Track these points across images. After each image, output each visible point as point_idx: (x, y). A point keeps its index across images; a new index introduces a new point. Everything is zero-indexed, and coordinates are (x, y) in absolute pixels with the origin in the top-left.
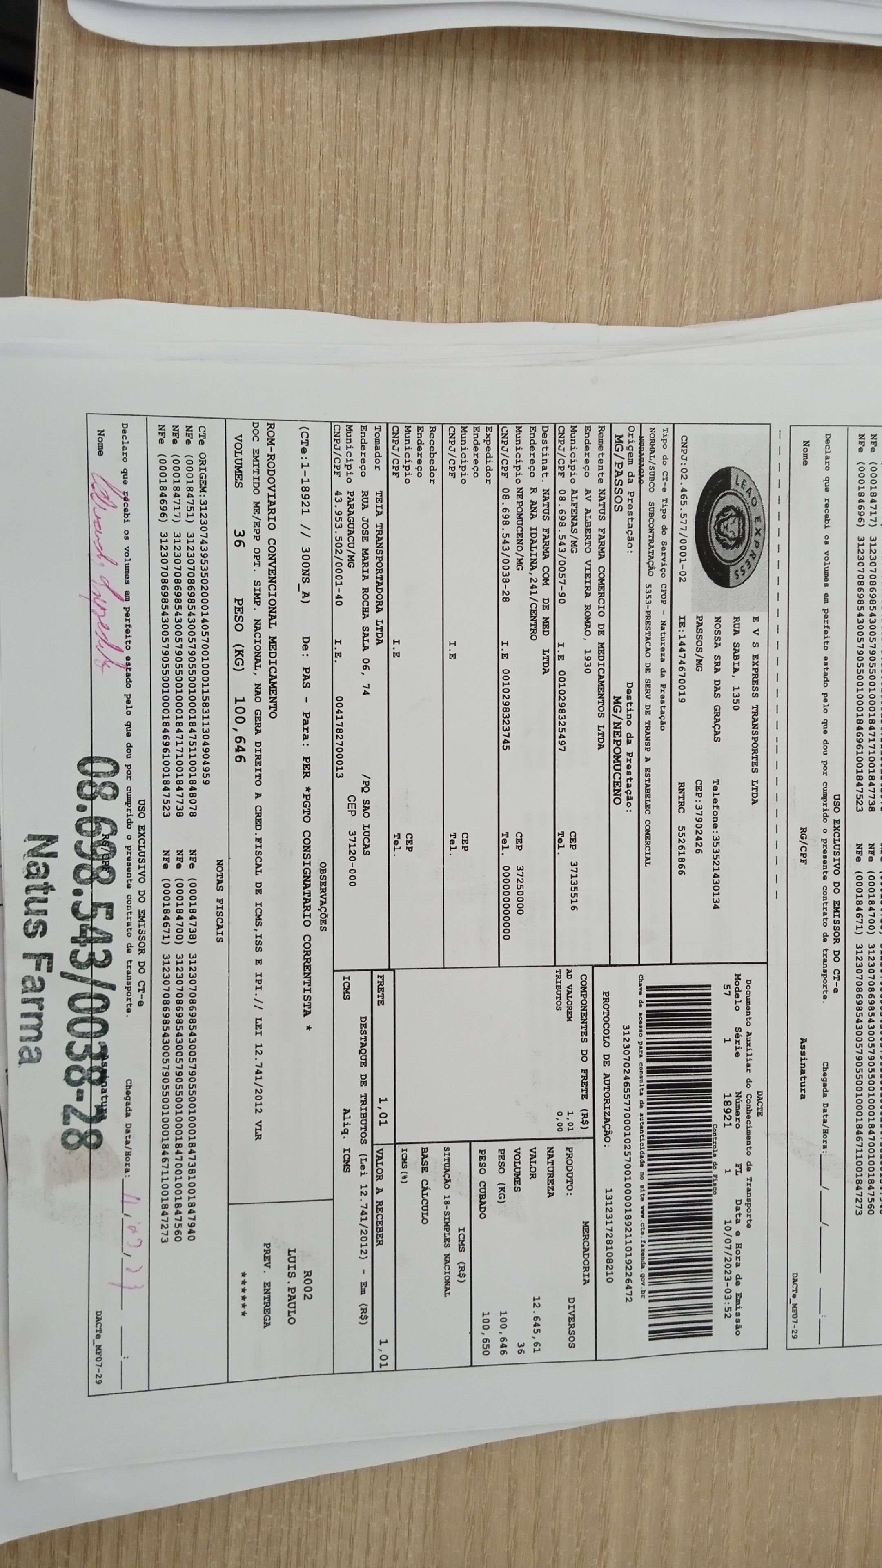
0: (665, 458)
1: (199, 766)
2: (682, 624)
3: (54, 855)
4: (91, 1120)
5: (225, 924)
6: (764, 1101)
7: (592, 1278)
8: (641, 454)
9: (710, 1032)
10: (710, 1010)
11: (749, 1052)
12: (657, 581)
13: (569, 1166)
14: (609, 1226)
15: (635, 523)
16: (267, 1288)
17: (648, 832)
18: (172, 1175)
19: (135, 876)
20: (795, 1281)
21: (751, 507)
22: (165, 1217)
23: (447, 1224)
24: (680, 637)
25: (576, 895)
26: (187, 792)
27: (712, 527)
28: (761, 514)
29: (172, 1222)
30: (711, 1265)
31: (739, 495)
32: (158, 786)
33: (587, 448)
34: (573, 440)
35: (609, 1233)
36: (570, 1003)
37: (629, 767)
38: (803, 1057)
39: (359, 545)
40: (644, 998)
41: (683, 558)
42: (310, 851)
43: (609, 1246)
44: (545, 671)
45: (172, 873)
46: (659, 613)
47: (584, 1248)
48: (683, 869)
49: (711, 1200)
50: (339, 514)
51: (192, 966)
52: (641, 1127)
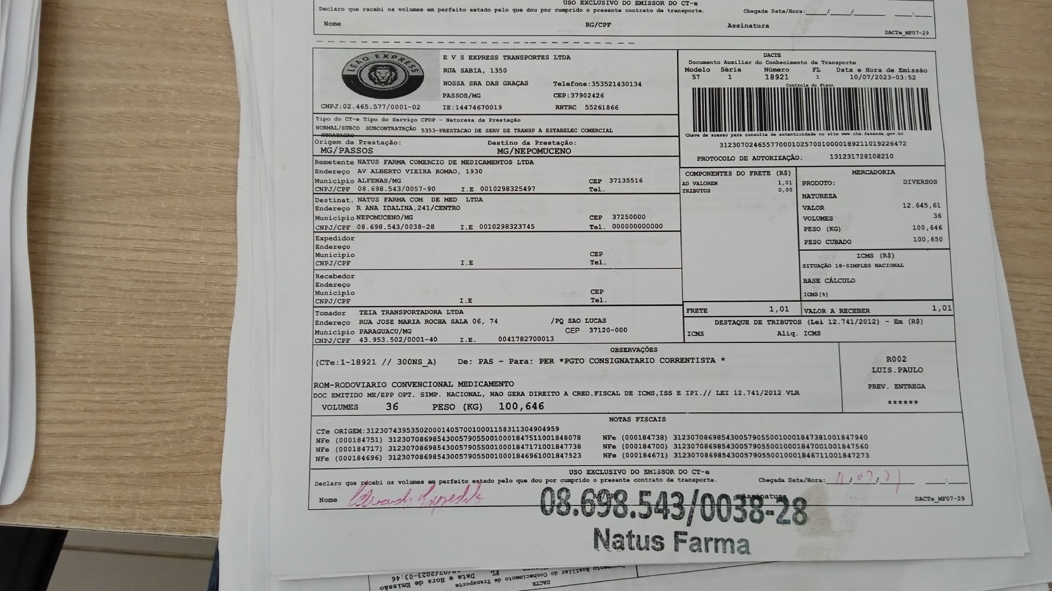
0: (336, 119)
1: (547, 433)
2: (449, 108)
3: (607, 531)
4: (787, 505)
5: (653, 416)
6: (770, 52)
7: (891, 168)
8: (334, 136)
9: (724, 89)
10: (710, 88)
11: (738, 62)
12: (419, 125)
13: (816, 183)
14: (856, 157)
15: (381, 139)
16: (898, 386)
17: (589, 131)
18: (823, 451)
19: (621, 476)
20: (890, 33)
21: (370, 61)
22: (852, 455)
23: (855, 266)
24: (457, 109)
25: (632, 179)
26: (564, 442)
27: (383, 87)
28: (373, 55)
29: (855, 451)
30: (881, 88)
31: (361, 69)
32: (559, 461)
33: (330, 172)
34: (326, 181)
35: (860, 156)
36: (705, 184)
37: (545, 143)
38: (741, 26)
39: (396, 326)
40: (701, 133)
41: (404, 107)
42: (603, 359)
43: (869, 156)
44: (481, 200)
45: (619, 451)
46: (440, 123)
47: (870, 174)
48: (614, 107)
49: (837, 88)
50: (375, 340)
51: (681, 438)
52: (789, 135)
